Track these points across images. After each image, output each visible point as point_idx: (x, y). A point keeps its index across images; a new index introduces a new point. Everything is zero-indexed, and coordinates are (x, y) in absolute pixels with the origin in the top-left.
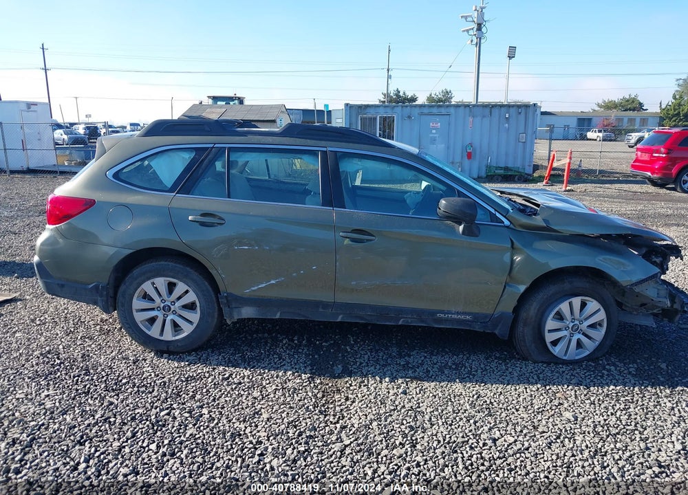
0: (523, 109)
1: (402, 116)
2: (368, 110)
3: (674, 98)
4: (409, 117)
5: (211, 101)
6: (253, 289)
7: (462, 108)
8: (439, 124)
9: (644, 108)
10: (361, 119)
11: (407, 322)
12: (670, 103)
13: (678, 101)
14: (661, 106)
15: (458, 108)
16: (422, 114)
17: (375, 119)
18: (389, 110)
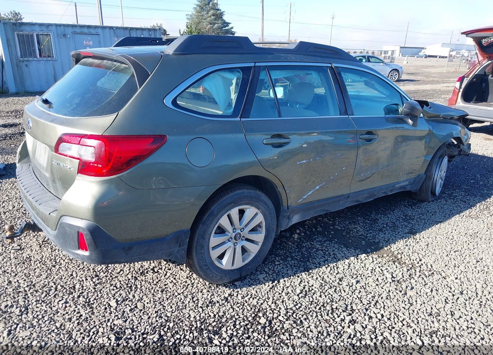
0: (152, 31)
1: (57, 34)
2: (23, 27)
3: (188, 28)
4: (65, 35)
6: (304, 197)
7: (108, 29)
8: (91, 42)
9: (167, 33)
10: (18, 35)
12: (185, 31)
13: (190, 30)
14: (180, 33)
15: (104, 29)
16: (75, 33)
17: (32, 36)
18: (44, 28)
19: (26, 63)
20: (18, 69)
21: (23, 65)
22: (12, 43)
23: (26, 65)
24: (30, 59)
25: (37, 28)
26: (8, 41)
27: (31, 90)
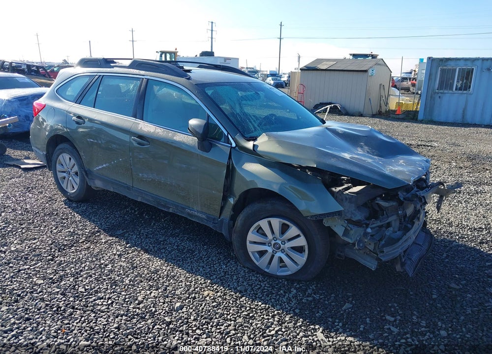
1: (482, 69)
2: (449, 63)
5: (351, 57)
10: (441, 70)
11: (174, 211)
17: (456, 70)
18: (469, 63)
19: (440, 95)
20: (431, 100)
21: (437, 97)
22: (433, 77)
23: (440, 97)
24: (446, 91)
25: (462, 62)
26: (430, 75)
27: (436, 119)
